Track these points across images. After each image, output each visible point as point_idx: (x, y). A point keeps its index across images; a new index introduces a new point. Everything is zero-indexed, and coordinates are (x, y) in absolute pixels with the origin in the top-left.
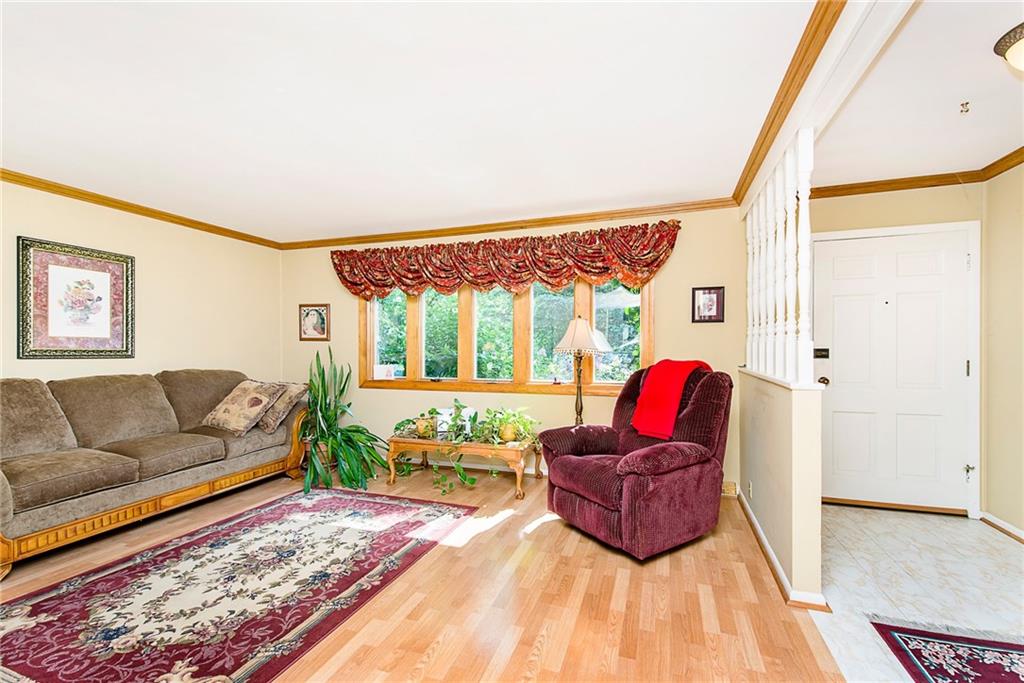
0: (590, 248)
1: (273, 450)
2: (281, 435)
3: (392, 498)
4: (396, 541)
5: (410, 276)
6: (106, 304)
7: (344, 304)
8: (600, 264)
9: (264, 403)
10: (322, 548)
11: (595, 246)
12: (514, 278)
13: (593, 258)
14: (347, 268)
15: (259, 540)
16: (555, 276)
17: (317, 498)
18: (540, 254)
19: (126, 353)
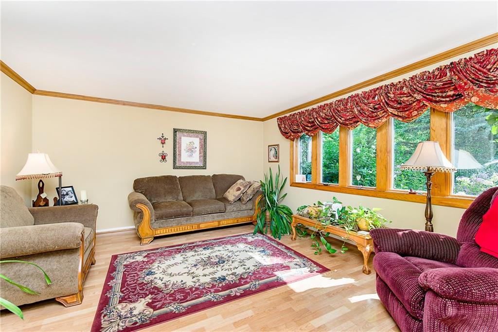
0: (440, 81)
1: (246, 212)
2: (250, 206)
3: (287, 248)
4: (268, 274)
5: (309, 125)
6: (198, 150)
7: (284, 144)
8: (452, 93)
9: (242, 190)
10: (236, 264)
11: (445, 79)
12: (372, 117)
13: (443, 89)
14: (283, 126)
15: (220, 251)
16: (405, 111)
17: (256, 238)
18: (392, 96)
19: (204, 167)
